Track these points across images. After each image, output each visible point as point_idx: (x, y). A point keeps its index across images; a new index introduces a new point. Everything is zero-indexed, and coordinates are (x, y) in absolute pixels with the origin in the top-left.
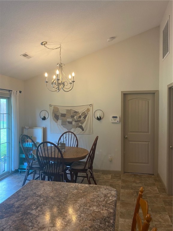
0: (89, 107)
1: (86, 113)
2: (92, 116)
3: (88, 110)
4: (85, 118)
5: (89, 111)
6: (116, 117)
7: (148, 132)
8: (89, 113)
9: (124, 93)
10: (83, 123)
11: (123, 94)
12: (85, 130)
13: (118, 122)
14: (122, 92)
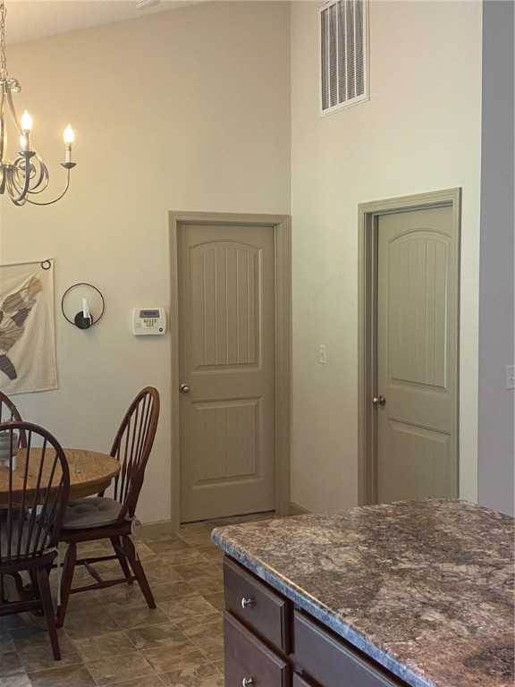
0: (40, 274)
1: (26, 300)
2: (51, 314)
3: (35, 286)
4: (20, 319)
5: (40, 289)
6: (154, 314)
7: (255, 364)
8: (37, 297)
9: (181, 218)
10: (11, 346)
11: (175, 223)
12: (19, 375)
13: (163, 333)
14: (171, 214)
